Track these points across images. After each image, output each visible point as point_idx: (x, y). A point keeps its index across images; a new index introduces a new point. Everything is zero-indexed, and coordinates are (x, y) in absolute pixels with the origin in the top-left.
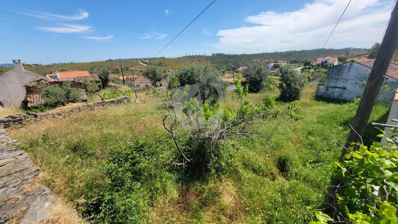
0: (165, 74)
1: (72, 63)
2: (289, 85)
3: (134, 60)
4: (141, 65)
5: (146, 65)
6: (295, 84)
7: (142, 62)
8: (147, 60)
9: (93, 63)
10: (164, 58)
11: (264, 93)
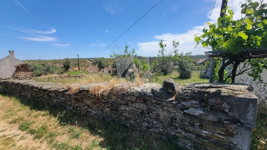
0: (107, 64)
1: (40, 60)
2: (184, 70)
3: (83, 59)
4: (88, 62)
5: (91, 62)
6: (188, 69)
7: (89, 60)
8: (92, 59)
9: (55, 60)
10: (103, 58)
11: (169, 75)
